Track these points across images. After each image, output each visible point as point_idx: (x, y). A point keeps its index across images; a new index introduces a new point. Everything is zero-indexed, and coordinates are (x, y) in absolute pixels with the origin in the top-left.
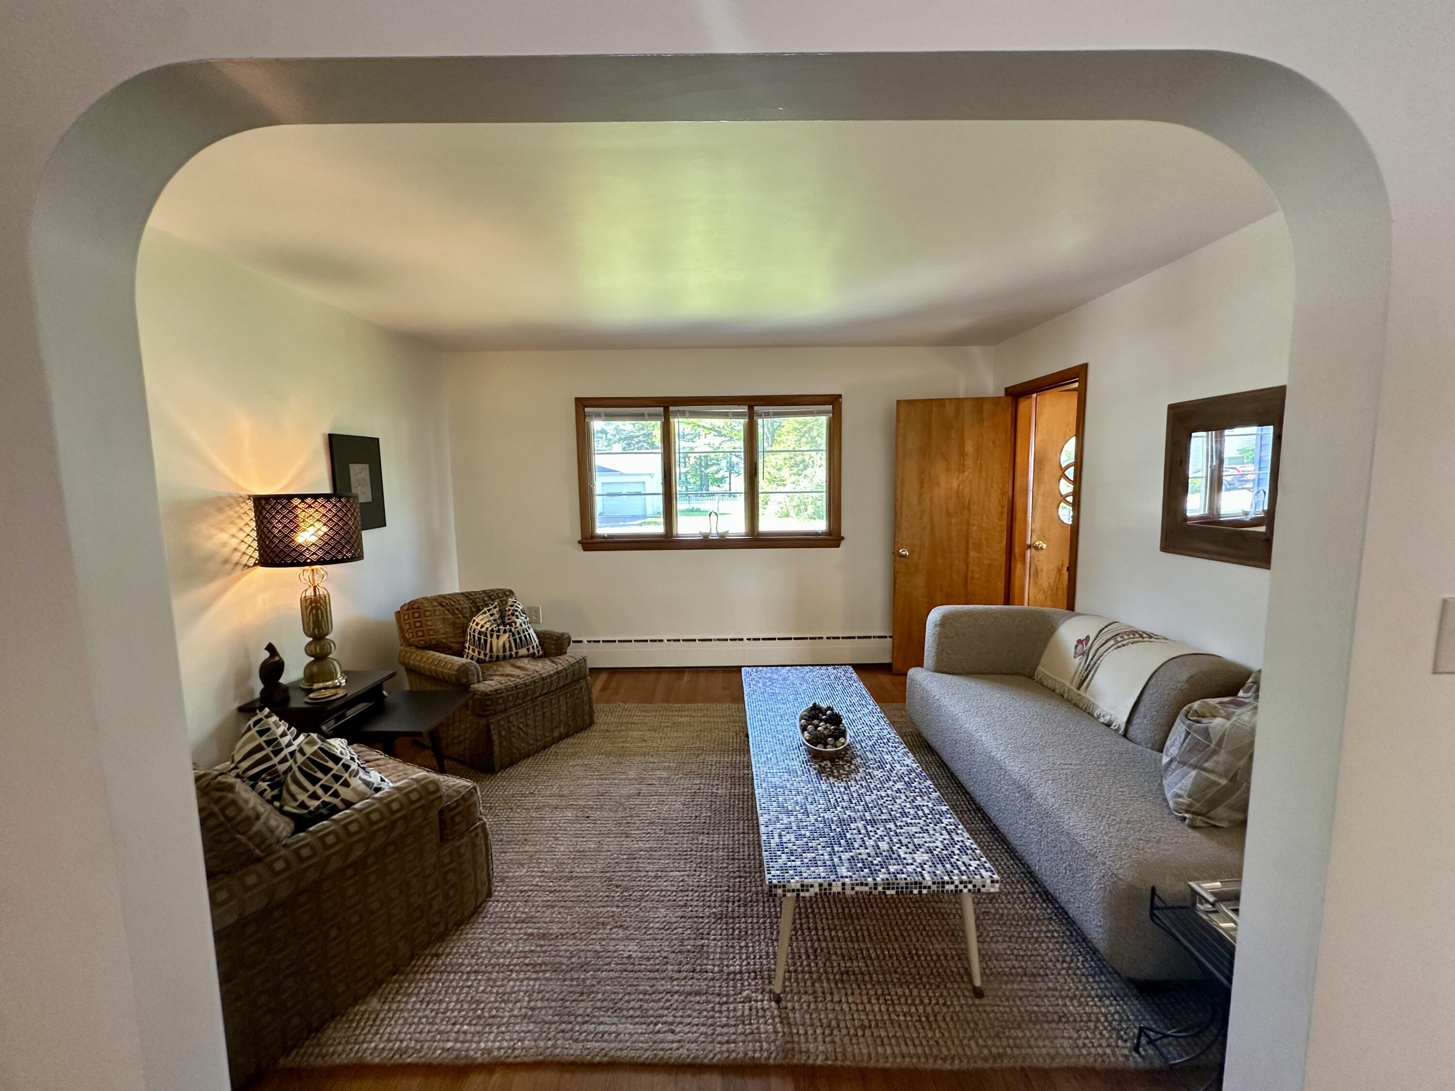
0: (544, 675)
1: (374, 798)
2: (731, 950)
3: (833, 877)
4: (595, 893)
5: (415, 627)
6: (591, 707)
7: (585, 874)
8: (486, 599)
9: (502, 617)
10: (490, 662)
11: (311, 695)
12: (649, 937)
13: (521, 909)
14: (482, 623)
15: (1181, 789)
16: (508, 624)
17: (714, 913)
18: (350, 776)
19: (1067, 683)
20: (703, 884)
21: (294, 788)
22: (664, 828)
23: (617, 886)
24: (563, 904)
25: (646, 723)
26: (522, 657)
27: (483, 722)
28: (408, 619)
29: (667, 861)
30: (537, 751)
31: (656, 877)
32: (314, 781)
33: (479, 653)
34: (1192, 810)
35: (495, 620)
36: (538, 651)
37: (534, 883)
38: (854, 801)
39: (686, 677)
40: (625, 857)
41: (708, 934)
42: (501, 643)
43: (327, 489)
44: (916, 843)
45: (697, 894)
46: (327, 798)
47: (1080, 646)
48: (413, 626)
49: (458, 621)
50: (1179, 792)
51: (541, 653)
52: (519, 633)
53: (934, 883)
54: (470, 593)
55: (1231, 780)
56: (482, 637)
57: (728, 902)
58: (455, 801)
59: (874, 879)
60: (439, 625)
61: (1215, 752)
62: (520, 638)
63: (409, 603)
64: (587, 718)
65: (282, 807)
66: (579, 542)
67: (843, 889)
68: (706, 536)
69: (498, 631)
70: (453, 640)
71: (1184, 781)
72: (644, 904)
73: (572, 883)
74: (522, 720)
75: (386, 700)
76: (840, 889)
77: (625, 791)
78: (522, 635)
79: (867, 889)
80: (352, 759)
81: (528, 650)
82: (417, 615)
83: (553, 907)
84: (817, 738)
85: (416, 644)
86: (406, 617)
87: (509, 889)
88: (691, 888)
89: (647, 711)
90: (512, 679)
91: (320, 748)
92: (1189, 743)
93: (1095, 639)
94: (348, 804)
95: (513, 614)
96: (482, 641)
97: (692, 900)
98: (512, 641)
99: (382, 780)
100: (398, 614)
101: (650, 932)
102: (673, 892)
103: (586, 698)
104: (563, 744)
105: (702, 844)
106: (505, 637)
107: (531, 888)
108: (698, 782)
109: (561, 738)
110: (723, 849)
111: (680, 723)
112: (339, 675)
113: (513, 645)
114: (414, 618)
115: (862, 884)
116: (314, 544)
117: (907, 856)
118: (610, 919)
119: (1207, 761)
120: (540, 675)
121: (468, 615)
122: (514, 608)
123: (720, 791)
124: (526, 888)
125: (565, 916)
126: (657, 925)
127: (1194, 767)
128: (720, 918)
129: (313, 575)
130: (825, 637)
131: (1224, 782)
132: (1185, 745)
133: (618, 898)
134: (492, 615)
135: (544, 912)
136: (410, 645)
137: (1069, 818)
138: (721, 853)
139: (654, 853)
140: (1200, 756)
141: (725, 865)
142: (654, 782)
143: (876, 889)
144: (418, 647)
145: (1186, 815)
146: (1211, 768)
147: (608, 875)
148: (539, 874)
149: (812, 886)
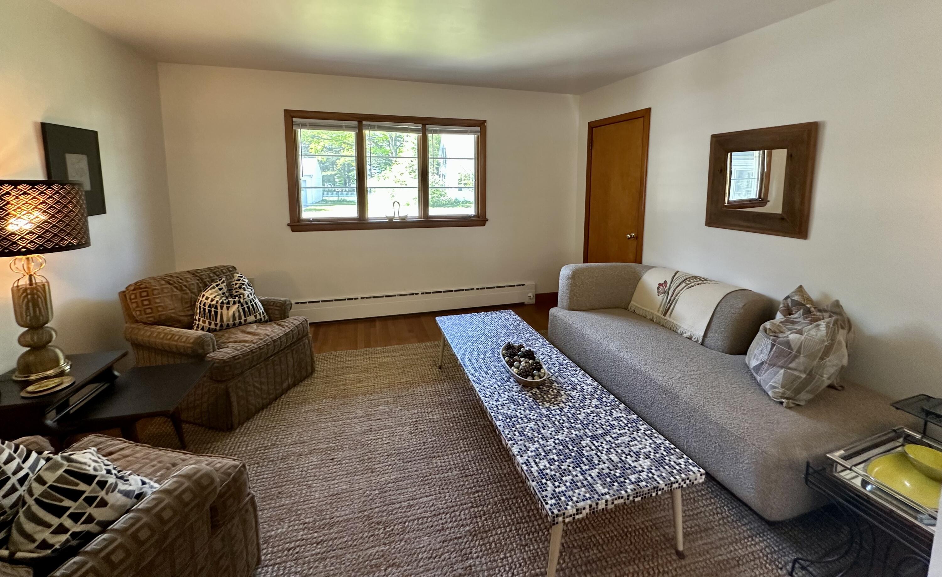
0: (275, 338)
1: (138, 510)
2: (494, 564)
3: (596, 496)
4: (361, 535)
5: (144, 305)
6: (312, 359)
7: (346, 517)
8: (211, 275)
9: (230, 290)
10: (220, 330)
11: (30, 388)
12: (421, 569)
13: (293, 570)
14: (212, 297)
15: (775, 382)
16: (236, 296)
17: (469, 531)
18: (107, 493)
19: (656, 313)
20: (450, 504)
21: (29, 527)
22: (401, 457)
23: (378, 523)
24: (333, 554)
25: (358, 366)
26: (250, 323)
27: (222, 386)
28: (136, 298)
29: (414, 489)
30: (270, 403)
31: (410, 506)
32: (59, 512)
33: (210, 324)
34: (785, 396)
35: (223, 294)
36: (264, 317)
37: (299, 537)
38: (572, 421)
39: (378, 324)
40: (377, 492)
41: (471, 553)
42: (231, 312)
43: (40, 175)
44: (635, 451)
45: (448, 515)
46: (78, 528)
47: (661, 288)
48: (140, 304)
49: (186, 296)
50: (773, 384)
51: (267, 318)
52: (247, 303)
53: (666, 485)
54: (196, 271)
55: (808, 375)
56: (213, 309)
57: (476, 517)
58: (226, 484)
59: (626, 492)
60: (168, 301)
61: (796, 357)
62: (248, 307)
63: (136, 284)
64: (309, 368)
65: (12, 554)
66: (288, 225)
67: (606, 505)
68: (391, 219)
69: (228, 303)
70: (182, 314)
71: (776, 377)
72: (407, 536)
73: (335, 529)
74: (257, 379)
75: (118, 380)
76: (604, 506)
77: (358, 429)
78: (250, 304)
79: (622, 501)
80: (109, 472)
81: (256, 316)
82: (144, 294)
83: (324, 559)
84: (526, 371)
85: (145, 320)
86: (133, 297)
87: (275, 550)
88: (442, 511)
89: (356, 356)
90: (247, 345)
91: (66, 471)
92: (775, 352)
93: (671, 283)
94: (104, 526)
95: (240, 288)
96: (213, 313)
97: (446, 522)
98: (241, 311)
99: (144, 483)
100: (123, 295)
101: (421, 564)
102: (428, 518)
103: (308, 353)
104: (292, 393)
105: (437, 467)
106: (234, 308)
107: (298, 543)
108: (416, 411)
109: (289, 388)
110: (455, 468)
111: (385, 362)
112: (62, 362)
113: (242, 314)
114: (142, 297)
115: (619, 498)
116: (31, 232)
117: (635, 464)
118: (382, 560)
119: (791, 363)
120: (271, 338)
121: (196, 290)
122: (240, 282)
123: (435, 417)
124: (292, 545)
125: (338, 566)
126: (425, 555)
127: (782, 367)
128: (475, 535)
129: (28, 264)
130: (475, 288)
131: (804, 376)
132: (772, 353)
133: (382, 536)
134: (220, 289)
135: (317, 567)
136: (137, 322)
137: (714, 412)
138: (455, 473)
139: (400, 483)
140: (785, 359)
141: (462, 483)
142: (380, 417)
143: (628, 499)
144: (145, 323)
145: (783, 400)
146: (795, 368)
147: (366, 513)
148: (301, 526)
149: (584, 508)
